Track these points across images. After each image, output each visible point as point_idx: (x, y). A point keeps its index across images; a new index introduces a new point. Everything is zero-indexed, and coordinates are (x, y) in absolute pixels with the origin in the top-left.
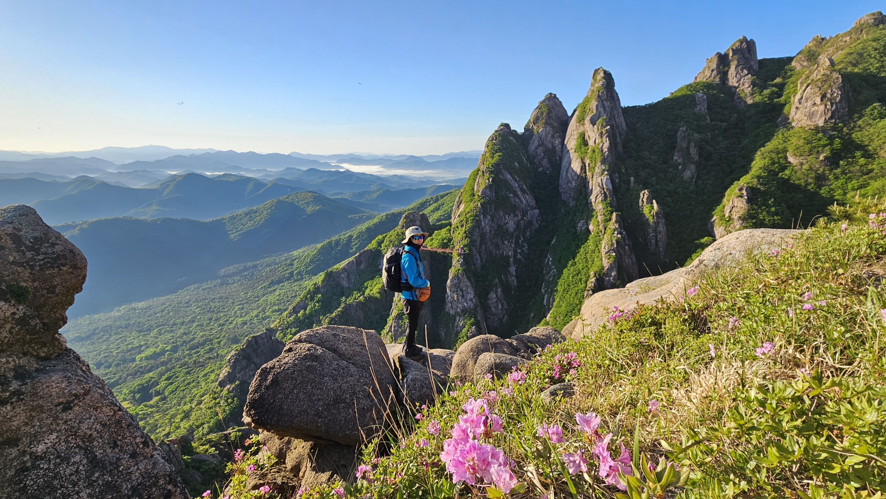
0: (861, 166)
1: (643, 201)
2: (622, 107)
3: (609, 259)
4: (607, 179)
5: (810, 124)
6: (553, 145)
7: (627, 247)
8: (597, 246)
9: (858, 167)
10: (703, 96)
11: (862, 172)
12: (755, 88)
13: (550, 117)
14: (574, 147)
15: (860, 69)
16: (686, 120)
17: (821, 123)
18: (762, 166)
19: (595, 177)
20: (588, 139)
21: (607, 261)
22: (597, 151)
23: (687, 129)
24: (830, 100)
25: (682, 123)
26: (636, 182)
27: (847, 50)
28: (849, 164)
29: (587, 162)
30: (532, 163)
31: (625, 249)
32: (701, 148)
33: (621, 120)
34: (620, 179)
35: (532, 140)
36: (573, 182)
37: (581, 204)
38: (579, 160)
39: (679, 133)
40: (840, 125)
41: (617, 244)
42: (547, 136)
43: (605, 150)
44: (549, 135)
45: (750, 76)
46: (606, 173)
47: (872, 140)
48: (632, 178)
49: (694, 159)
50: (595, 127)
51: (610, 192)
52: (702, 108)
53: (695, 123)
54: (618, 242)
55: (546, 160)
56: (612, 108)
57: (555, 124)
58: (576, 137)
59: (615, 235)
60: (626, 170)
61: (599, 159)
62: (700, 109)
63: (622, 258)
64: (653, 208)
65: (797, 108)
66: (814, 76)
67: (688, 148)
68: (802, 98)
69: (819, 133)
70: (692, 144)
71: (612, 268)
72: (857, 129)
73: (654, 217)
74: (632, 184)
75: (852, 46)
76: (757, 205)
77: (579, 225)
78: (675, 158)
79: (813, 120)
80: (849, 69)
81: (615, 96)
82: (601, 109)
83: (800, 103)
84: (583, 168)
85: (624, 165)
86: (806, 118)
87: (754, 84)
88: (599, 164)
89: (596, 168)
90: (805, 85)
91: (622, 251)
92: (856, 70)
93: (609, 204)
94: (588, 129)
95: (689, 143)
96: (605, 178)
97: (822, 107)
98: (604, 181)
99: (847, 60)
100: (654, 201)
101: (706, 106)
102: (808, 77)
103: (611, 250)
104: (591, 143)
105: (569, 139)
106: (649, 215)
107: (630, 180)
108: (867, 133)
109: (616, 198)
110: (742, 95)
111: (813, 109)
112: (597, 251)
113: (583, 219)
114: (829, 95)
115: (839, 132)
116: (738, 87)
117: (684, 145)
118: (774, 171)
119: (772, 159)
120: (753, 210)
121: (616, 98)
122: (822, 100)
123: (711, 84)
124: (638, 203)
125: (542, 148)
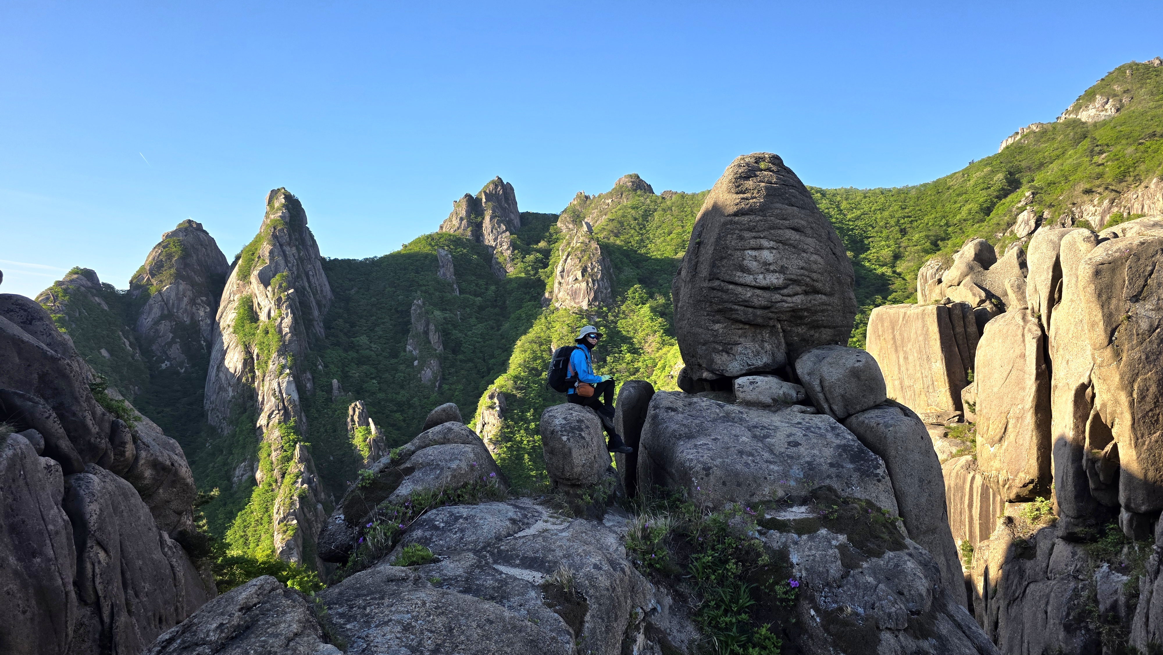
0: (628, 364)
1: (353, 420)
2: (324, 259)
3: (285, 532)
4: (288, 382)
5: (575, 305)
6: (192, 318)
7: (320, 506)
8: (267, 511)
9: (624, 365)
10: (447, 255)
11: (628, 370)
12: (516, 252)
13: (186, 265)
14: (233, 324)
15: (622, 241)
16: (424, 288)
17: (585, 306)
18: (522, 361)
19: (267, 379)
20: (258, 310)
21: (280, 536)
22: (271, 331)
23: (424, 304)
24: (591, 276)
25: (419, 292)
26: (344, 388)
27: (609, 216)
28: (616, 361)
29: (256, 351)
30: (146, 352)
31: (316, 509)
32: (445, 334)
33: (321, 280)
34: (314, 383)
35: (147, 307)
36: (230, 389)
37: (241, 431)
38: (240, 348)
39: (413, 308)
40: (605, 309)
41: (300, 503)
42: (180, 299)
43: (286, 330)
44: (186, 300)
45: (508, 233)
46: (288, 371)
47: (636, 331)
48: (335, 381)
49: (436, 350)
50: (269, 288)
51: (295, 406)
52: (447, 273)
53: (437, 294)
54: (302, 498)
55: (178, 346)
56: (301, 260)
57: (198, 279)
58: (236, 304)
59: (298, 485)
60: (326, 366)
61: (275, 346)
62: (444, 274)
63: (311, 528)
64: (370, 433)
65: (560, 283)
66: (574, 243)
67: (426, 333)
68: (563, 271)
69: (583, 318)
70: (432, 327)
71: (291, 549)
72: (621, 315)
73: (370, 448)
74: (335, 392)
75: (613, 211)
76: (512, 420)
77: (237, 472)
78: (409, 348)
79: (577, 301)
80: (612, 239)
81: (308, 238)
82: (280, 259)
83: (562, 277)
84: (249, 362)
85: (322, 357)
86: (569, 298)
87: (514, 246)
88: (274, 355)
89: (270, 363)
90: (566, 253)
91: (310, 515)
92: (618, 242)
93: (292, 428)
94: (257, 292)
95: (427, 325)
96: (285, 380)
97: (584, 285)
98: (284, 385)
99: (608, 228)
100: (370, 420)
101: (452, 270)
102: (569, 244)
103: (289, 514)
104: (263, 316)
105: (225, 307)
106: (363, 444)
107: (331, 384)
108: (631, 322)
109: (307, 416)
110: (501, 260)
111: (575, 286)
112: (266, 519)
113: (244, 460)
114: (589, 269)
115: (604, 318)
116: (494, 248)
117: (421, 328)
118: (536, 369)
119: (534, 352)
120: (508, 427)
121: (309, 243)
122: (583, 276)
123: (459, 239)
124: (346, 424)
125: (168, 323)
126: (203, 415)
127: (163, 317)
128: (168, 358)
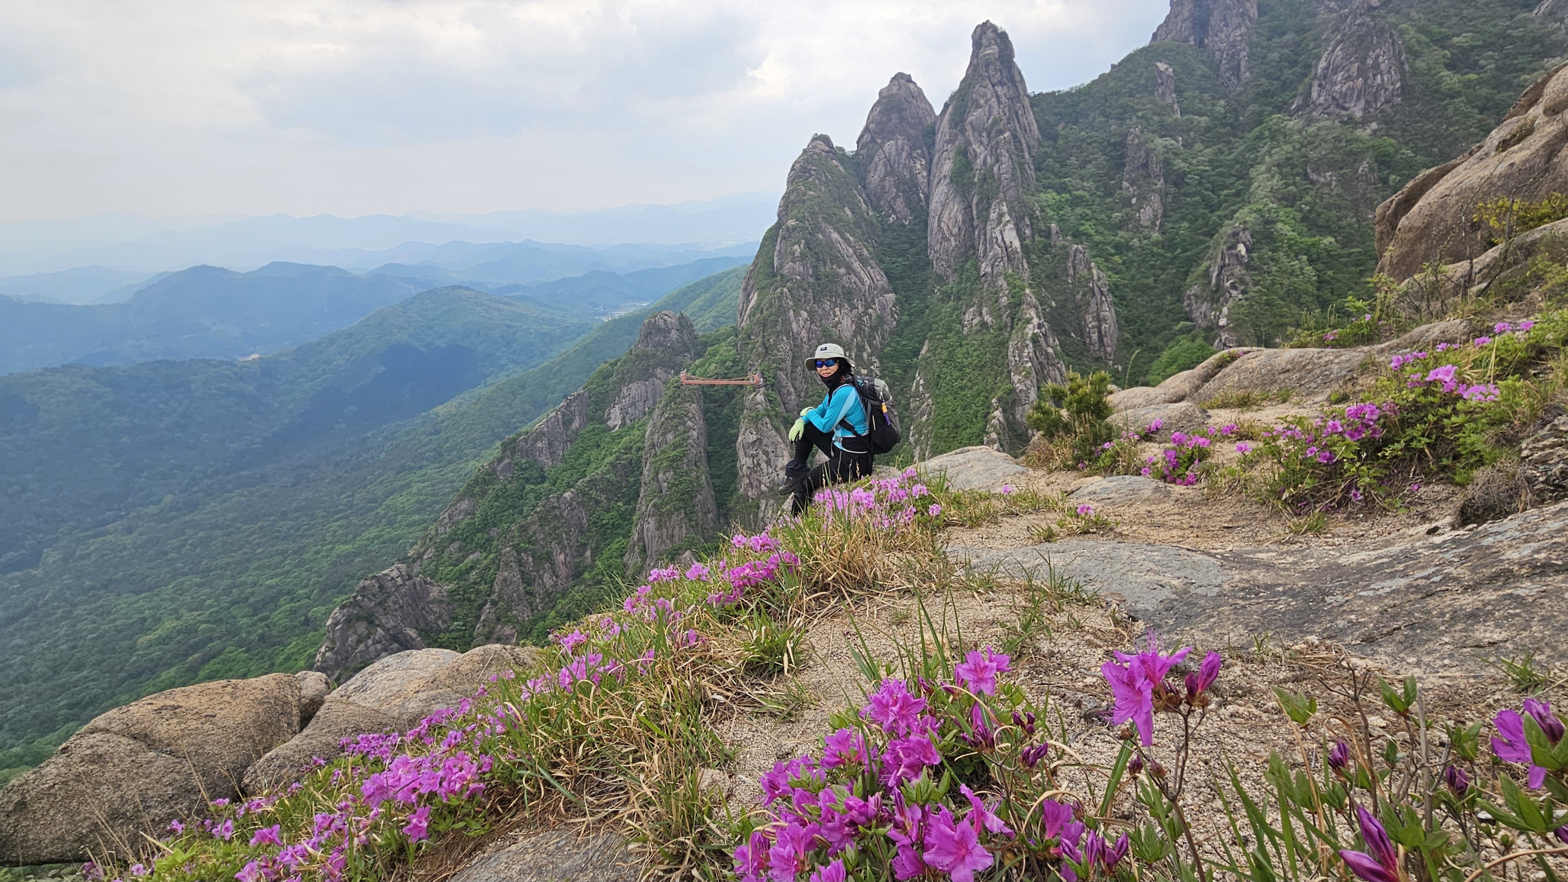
1: (1073, 265)
4: (1010, 230)
5: (1343, 112)
7: (1051, 351)
8: (1000, 352)
10: (1167, 69)
12: (1253, 51)
13: (902, 119)
14: (950, 174)
16: (1140, 114)
17: (1359, 111)
18: (1269, 190)
20: (973, 158)
22: (989, 178)
23: (1142, 132)
24: (1372, 69)
25: (1135, 120)
26: (1061, 232)
29: (974, 200)
30: (876, 208)
31: (1047, 353)
32: (1166, 165)
33: (1029, 119)
34: (1032, 229)
36: (952, 239)
37: (967, 279)
38: (960, 197)
39: (1130, 138)
40: (1389, 112)
41: (1033, 346)
42: (899, 154)
44: (904, 154)
45: (1243, 29)
46: (1008, 218)
49: (1157, 184)
50: (984, 133)
51: (1017, 253)
52: (1166, 91)
53: (1156, 118)
55: (901, 200)
56: (1011, 98)
57: (913, 133)
58: (952, 154)
59: (1030, 330)
60: (1042, 211)
61: (994, 193)
62: (1163, 93)
65: (1321, 85)
66: (1346, 27)
67: (1145, 166)
68: (1328, 68)
69: (1356, 128)
70: (1153, 158)
77: (967, 317)
78: (1125, 184)
79: (1347, 105)
81: (1016, 73)
82: (993, 101)
85: (1038, 201)
86: (1335, 102)
87: (1250, 44)
88: (995, 203)
90: (1332, 44)
94: (972, 139)
95: (1147, 156)
96: (1006, 228)
97: (1359, 82)
100: (1093, 265)
101: (1172, 87)
102: (1337, 29)
103: (1023, 357)
104: (978, 164)
105: (939, 158)
107: (1050, 229)
111: (1346, 86)
112: (1000, 360)
113: (973, 306)
114: (1369, 60)
115: (1387, 124)
116: (1223, 51)
117: (1139, 160)
122: (1359, 70)
125: (892, 179)
126: (929, 263)
127: (887, 174)
128: (894, 212)
